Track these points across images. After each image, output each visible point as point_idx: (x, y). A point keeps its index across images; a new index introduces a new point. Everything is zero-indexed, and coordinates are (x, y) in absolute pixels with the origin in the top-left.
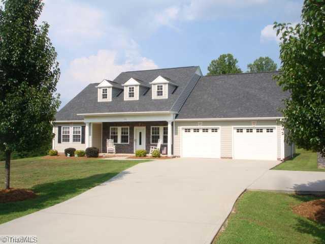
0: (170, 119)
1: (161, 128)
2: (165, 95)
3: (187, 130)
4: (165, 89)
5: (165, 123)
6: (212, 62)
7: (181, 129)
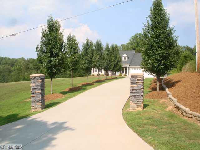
0: (128, 66)
1: (124, 69)
2: (127, 59)
3: (133, 69)
4: (127, 58)
5: (127, 67)
6: (132, 37)
7: (131, 69)
